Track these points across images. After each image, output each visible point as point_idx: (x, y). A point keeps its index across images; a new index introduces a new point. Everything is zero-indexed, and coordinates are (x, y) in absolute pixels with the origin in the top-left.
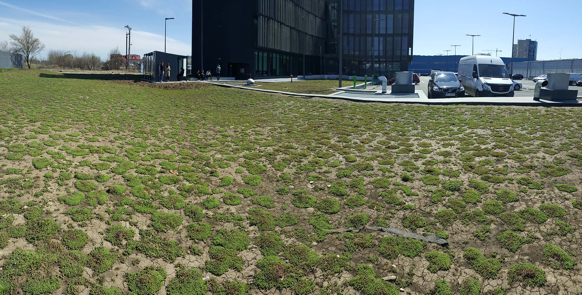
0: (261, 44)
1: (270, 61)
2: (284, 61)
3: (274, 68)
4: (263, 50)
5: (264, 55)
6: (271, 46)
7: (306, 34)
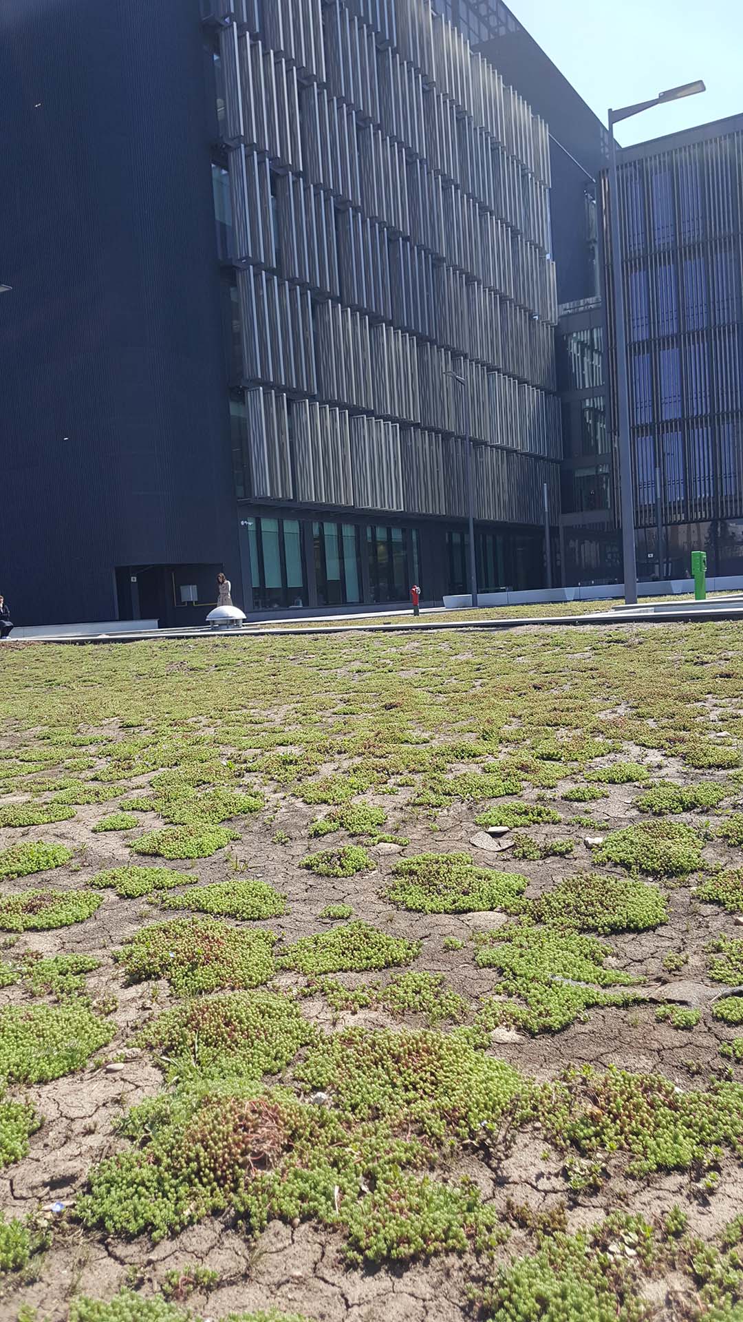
0: (265, 485)
1: (313, 551)
2: (381, 548)
3: (332, 574)
4: (281, 509)
5: (286, 530)
6: (310, 495)
7: (478, 444)
